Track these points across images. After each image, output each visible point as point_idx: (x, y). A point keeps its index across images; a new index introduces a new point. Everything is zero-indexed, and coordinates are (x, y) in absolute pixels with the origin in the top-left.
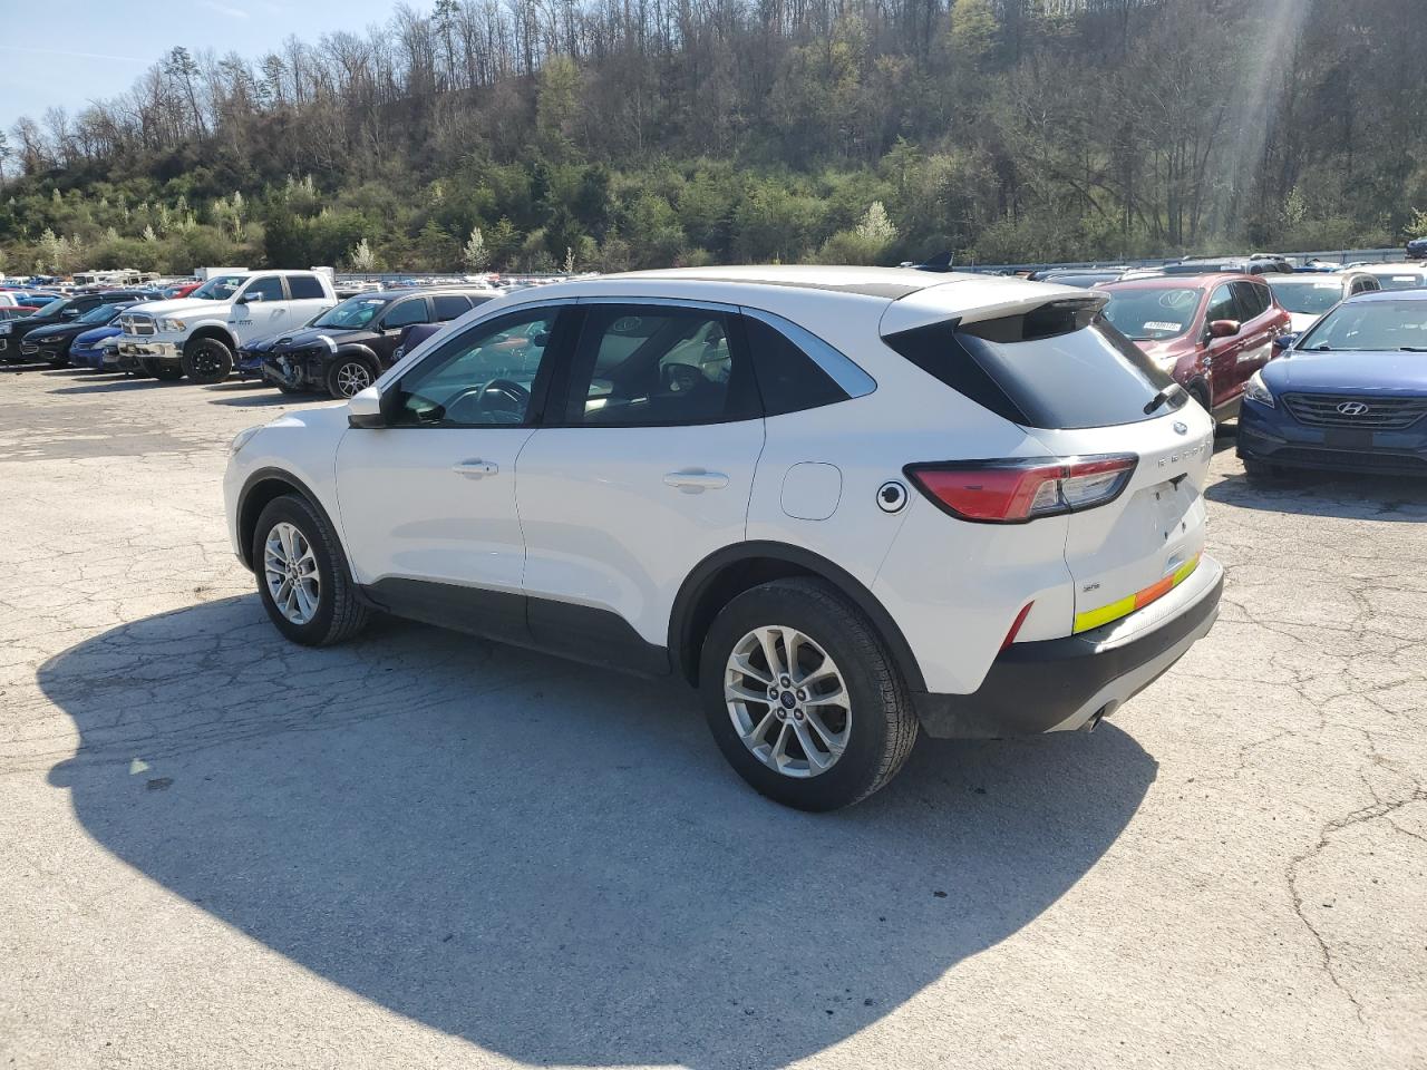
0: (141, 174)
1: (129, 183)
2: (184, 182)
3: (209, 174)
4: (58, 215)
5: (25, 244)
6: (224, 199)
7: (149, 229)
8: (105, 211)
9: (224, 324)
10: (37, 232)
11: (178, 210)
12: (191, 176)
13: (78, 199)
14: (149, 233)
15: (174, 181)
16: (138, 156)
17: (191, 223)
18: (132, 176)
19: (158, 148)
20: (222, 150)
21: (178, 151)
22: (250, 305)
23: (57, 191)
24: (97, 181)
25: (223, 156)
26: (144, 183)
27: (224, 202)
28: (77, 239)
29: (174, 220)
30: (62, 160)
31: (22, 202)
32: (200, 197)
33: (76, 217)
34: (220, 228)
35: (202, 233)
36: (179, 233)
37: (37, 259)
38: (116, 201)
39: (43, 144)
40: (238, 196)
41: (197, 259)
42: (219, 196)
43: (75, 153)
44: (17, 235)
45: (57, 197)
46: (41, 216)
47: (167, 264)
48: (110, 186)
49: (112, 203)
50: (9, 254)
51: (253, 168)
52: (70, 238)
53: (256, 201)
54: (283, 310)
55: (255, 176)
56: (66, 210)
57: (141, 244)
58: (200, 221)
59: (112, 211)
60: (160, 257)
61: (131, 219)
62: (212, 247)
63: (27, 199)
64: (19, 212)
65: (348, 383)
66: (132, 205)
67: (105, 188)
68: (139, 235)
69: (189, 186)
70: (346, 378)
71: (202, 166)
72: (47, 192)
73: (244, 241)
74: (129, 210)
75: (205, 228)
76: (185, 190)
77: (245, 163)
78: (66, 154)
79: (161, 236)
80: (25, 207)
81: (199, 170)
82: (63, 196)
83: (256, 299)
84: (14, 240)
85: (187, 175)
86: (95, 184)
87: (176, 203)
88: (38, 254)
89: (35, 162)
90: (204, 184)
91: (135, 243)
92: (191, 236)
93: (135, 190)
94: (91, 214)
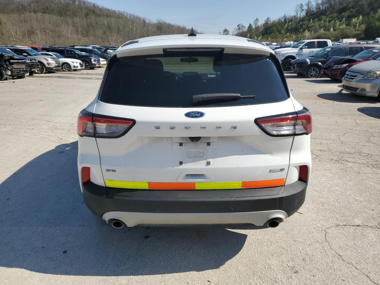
0: (335, 12)
1: (331, 15)
2: (345, 14)
3: (354, 11)
4: (310, 26)
5: (301, 34)
6: (356, 18)
7: (332, 28)
8: (322, 24)
9: (295, 55)
10: (304, 30)
11: (342, 22)
12: (349, 12)
13: (316, 21)
14: (332, 30)
15: (344, 14)
16: (335, 7)
17: (344, 26)
18: (332, 13)
19: (341, 4)
20: (360, 3)
21: (347, 5)
22: (304, 50)
23: (312, 19)
24: (322, 16)
25: (360, 5)
26: (335, 15)
27: (356, 19)
28: (313, 32)
29: (340, 25)
30: (316, 11)
31: (303, 23)
32: (349, 18)
33: (314, 26)
34: (352, 27)
35: (346, 28)
36: (340, 29)
37: (302, 38)
38: (326, 21)
39: (312, 7)
40: (361, 17)
41: (343, 36)
42: (355, 17)
43: (319, 8)
44: (299, 32)
45: (311, 21)
46: (306, 26)
47: (334, 38)
48: (325, 17)
49: (325, 21)
50: (296, 37)
51: (368, 8)
52: (311, 32)
53: (366, 18)
54: (313, 51)
55: (368, 10)
56: (313, 24)
57: (328, 33)
58: (347, 25)
59: (324, 24)
60: (333, 36)
61: (328, 26)
62: (348, 33)
63: (304, 22)
64: (301, 26)
65: (311, 73)
66: (330, 22)
67: (324, 17)
68: (329, 30)
69: (347, 14)
70: (311, 72)
71: (353, 9)
72: (309, 20)
73: (358, 30)
74: (329, 23)
75: (348, 27)
76: (345, 16)
77: (366, 6)
78: (317, 9)
79: (334, 30)
80: (303, 24)
81: (351, 9)
82: (313, 20)
83: (306, 48)
84: (299, 33)
85: (348, 11)
86: (322, 17)
87: (342, 20)
88: (303, 36)
89: (309, 12)
90: (352, 14)
91: (327, 33)
92: (343, 30)
93: (332, 17)
94: (318, 25)
